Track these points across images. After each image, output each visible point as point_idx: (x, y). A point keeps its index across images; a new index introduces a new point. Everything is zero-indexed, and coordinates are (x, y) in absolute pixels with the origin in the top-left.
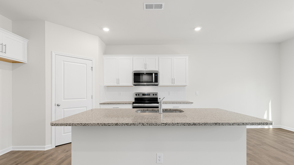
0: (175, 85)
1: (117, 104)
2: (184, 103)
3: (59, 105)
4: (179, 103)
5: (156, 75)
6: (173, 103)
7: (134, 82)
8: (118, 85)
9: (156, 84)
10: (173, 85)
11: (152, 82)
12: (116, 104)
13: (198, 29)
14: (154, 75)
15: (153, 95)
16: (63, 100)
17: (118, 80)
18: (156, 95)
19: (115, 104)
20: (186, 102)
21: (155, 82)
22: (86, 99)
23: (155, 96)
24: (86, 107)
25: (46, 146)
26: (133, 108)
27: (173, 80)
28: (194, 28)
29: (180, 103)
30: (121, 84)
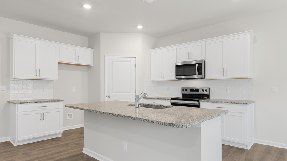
0: (226, 77)
2: (233, 103)
4: (225, 102)
5: (201, 66)
6: (216, 102)
7: (176, 76)
8: (163, 79)
11: (196, 75)
12: (157, 99)
14: (197, 66)
15: (203, 90)
16: (112, 93)
17: (162, 74)
18: (206, 91)
19: (155, 99)
20: (235, 102)
21: (199, 74)
22: (130, 93)
23: (205, 93)
27: (224, 71)
29: (228, 103)
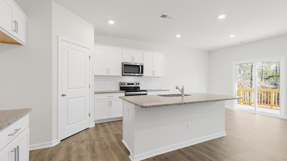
0: (155, 76)
1: (111, 93)
2: (164, 90)
3: (65, 95)
5: (142, 67)
6: (156, 91)
7: (122, 73)
8: (108, 75)
9: (142, 74)
10: (153, 76)
11: (139, 73)
13: (178, 36)
14: (140, 67)
15: (137, 84)
16: (67, 90)
17: (108, 70)
18: (139, 84)
19: (109, 93)
21: (141, 73)
22: (85, 89)
23: (137, 86)
24: (85, 97)
25: (53, 142)
26: (126, 95)
27: (153, 72)
28: (176, 35)
29: (161, 90)
30: (111, 74)
